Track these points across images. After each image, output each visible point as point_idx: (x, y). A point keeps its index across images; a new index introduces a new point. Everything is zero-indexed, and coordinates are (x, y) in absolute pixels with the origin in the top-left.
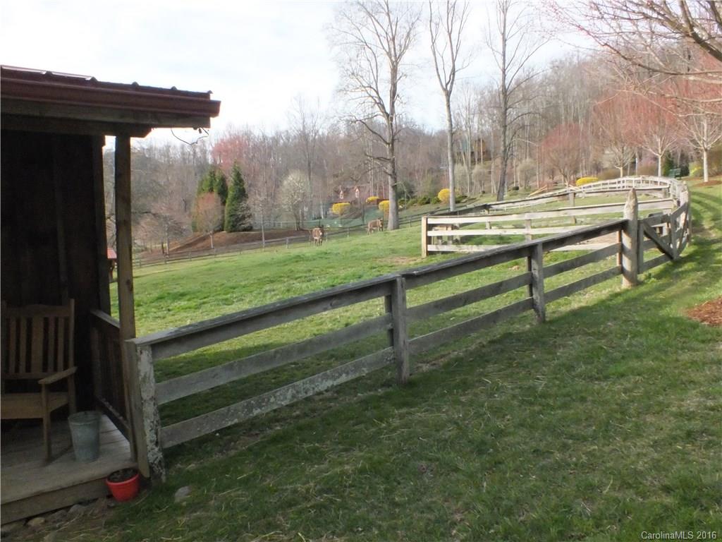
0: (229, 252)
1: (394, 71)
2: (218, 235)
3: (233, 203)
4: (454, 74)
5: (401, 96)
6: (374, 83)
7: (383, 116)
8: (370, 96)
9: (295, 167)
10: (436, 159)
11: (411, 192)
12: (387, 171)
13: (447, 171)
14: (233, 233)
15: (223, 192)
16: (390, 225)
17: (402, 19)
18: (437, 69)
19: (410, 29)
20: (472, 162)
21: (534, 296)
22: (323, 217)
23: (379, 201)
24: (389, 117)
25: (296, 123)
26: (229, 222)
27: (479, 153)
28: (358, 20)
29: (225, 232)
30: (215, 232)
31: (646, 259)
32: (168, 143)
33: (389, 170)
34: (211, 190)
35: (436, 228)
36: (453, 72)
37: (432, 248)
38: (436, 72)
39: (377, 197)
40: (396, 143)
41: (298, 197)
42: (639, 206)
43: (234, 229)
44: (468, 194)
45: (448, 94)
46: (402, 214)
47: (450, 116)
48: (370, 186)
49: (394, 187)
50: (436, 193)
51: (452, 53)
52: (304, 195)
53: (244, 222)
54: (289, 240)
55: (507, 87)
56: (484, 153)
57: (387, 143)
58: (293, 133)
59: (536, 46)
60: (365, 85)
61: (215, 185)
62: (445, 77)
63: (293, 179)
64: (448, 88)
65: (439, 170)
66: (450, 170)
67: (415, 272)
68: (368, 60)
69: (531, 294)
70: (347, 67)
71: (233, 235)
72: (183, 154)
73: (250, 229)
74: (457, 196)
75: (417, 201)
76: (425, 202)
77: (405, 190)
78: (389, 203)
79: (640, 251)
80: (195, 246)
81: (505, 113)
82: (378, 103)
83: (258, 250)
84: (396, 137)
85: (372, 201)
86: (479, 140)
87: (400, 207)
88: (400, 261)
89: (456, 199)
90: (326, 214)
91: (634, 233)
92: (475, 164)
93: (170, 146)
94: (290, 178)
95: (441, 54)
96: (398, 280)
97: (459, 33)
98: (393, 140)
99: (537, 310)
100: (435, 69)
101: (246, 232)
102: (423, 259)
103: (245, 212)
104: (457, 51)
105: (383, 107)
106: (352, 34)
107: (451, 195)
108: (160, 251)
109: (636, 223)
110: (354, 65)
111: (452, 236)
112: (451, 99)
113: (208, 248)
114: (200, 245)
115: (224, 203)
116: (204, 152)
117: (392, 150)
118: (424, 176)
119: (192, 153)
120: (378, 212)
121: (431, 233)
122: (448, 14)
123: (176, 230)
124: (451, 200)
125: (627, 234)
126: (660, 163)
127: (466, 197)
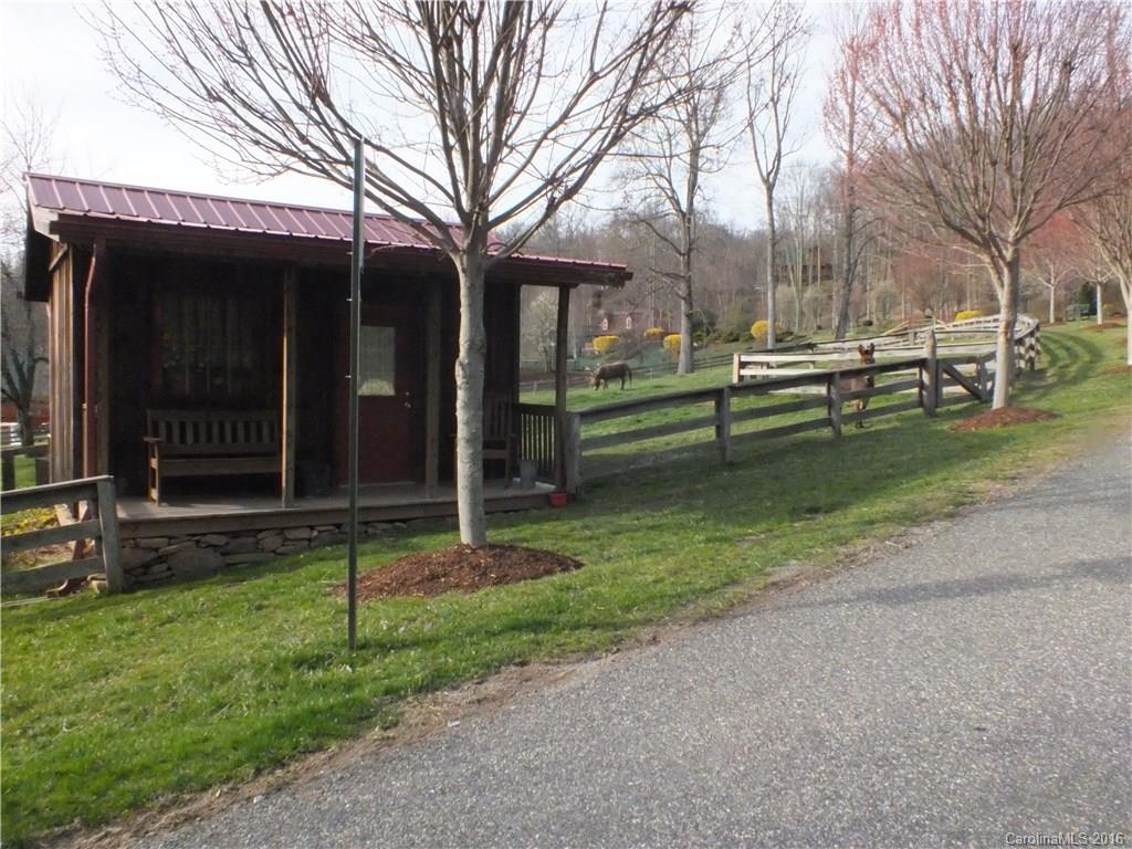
1: (696, 155)
4: (779, 161)
5: (703, 188)
6: (666, 170)
7: (678, 216)
8: (660, 187)
10: (750, 274)
11: (712, 324)
12: (680, 293)
13: (766, 294)
16: (681, 367)
18: (756, 153)
20: (804, 281)
21: (832, 416)
22: (575, 356)
23: (662, 336)
24: (686, 217)
27: (815, 267)
31: (945, 395)
33: (682, 289)
35: (750, 366)
36: (779, 156)
38: (754, 156)
39: (660, 330)
40: (693, 254)
44: (796, 330)
45: (770, 188)
46: (698, 355)
47: (771, 218)
48: (649, 312)
49: (689, 316)
50: (748, 326)
51: (778, 131)
54: (539, 385)
56: (822, 267)
57: (681, 254)
60: (654, 172)
62: (767, 164)
64: (771, 180)
65: (755, 292)
66: (770, 294)
67: (737, 386)
69: (830, 414)
74: (778, 332)
75: (720, 336)
76: (731, 338)
77: (704, 321)
78: (681, 338)
79: (939, 387)
82: (670, 198)
84: (694, 246)
85: (654, 334)
86: (816, 248)
87: (695, 344)
89: (777, 336)
90: (581, 351)
91: (933, 371)
92: (807, 285)
94: (541, 298)
97: (789, 102)
98: (690, 250)
99: (834, 427)
100: (753, 152)
104: (785, 127)
105: (677, 203)
107: (770, 331)
109: (934, 363)
111: (768, 376)
112: (773, 196)
117: (688, 264)
118: (730, 301)
120: (662, 350)
121: (743, 372)
122: (774, 76)
124: (769, 337)
125: (926, 371)
126: (1052, 297)
127: (791, 333)
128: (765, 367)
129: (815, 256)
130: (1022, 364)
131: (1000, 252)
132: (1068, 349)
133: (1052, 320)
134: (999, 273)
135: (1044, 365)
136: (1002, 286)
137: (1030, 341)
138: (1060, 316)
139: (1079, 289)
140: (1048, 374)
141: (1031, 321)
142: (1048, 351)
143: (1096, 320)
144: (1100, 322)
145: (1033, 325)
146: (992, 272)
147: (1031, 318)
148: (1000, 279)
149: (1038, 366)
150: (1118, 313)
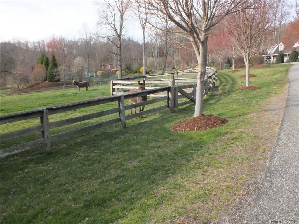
0: (48, 90)
1: (122, 17)
2: (44, 83)
3: (51, 69)
5: (125, 28)
6: (113, 22)
7: (117, 36)
8: (112, 27)
9: (79, 55)
11: (129, 68)
12: (118, 59)
15: (47, 64)
18: (140, 18)
20: (157, 56)
21: (121, 117)
22: (94, 76)
23: (116, 71)
24: (119, 36)
25: (83, 36)
26: (49, 77)
27: (160, 53)
29: (47, 81)
30: (43, 81)
31: (179, 102)
34: (42, 63)
35: (116, 85)
36: (146, 20)
37: (114, 93)
39: (116, 69)
40: (122, 47)
41: (80, 68)
42: (175, 80)
43: (51, 80)
45: (144, 28)
46: (126, 77)
47: (144, 38)
49: (121, 66)
50: (139, 69)
51: (146, 12)
52: (83, 67)
55: (167, 28)
56: (162, 53)
57: (118, 47)
58: (81, 40)
60: (110, 22)
61: (43, 60)
62: (143, 21)
63: (78, 60)
64: (144, 26)
66: (144, 60)
67: (54, 108)
68: (111, 12)
69: (120, 116)
70: (102, 14)
71: (51, 83)
72: (34, 46)
73: (59, 80)
74: (148, 70)
75: (132, 71)
76: (135, 72)
79: (176, 99)
80: (34, 87)
81: (166, 38)
82: (114, 30)
84: (122, 45)
85: (114, 71)
86: (160, 48)
87: (125, 74)
91: (173, 92)
93: (28, 42)
94: (77, 60)
96: (44, 111)
98: (120, 46)
99: (122, 123)
101: (57, 82)
103: (56, 73)
105: (117, 32)
107: (144, 70)
108: (17, 89)
109: (174, 88)
111: (123, 89)
113: (39, 88)
114: (36, 87)
115: (47, 69)
116: (44, 46)
117: (120, 50)
119: (38, 46)
120: (116, 75)
121: (114, 87)
123: (25, 80)
124: (144, 72)
125: (171, 93)
126: (220, 62)
127: (151, 71)
128: (122, 85)
129: (160, 50)
130: (211, 85)
131: (197, 35)
132: (225, 78)
133: (220, 69)
134: (197, 46)
135: (218, 85)
136: (199, 54)
137: (214, 76)
138: (222, 67)
139: (227, 60)
140: (220, 89)
141: (214, 69)
142: (219, 79)
143: (232, 68)
144: (233, 70)
145: (215, 71)
146: (194, 46)
147: (214, 68)
148: (198, 50)
149: (216, 85)
150: (237, 67)
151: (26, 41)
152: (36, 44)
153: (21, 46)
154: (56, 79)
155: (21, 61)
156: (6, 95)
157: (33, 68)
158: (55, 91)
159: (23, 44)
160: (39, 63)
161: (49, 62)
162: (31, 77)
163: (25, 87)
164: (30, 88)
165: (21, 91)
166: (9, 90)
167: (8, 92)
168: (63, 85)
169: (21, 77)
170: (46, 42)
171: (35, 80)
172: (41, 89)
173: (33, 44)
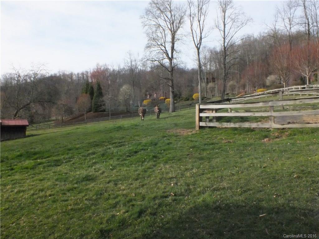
0: (93, 122)
1: (173, 38)
2: (89, 113)
3: (96, 99)
5: (176, 50)
6: (164, 43)
7: (168, 59)
8: (161, 49)
10: (191, 81)
11: (180, 95)
12: (170, 85)
14: (96, 113)
15: (92, 94)
16: (171, 110)
17: (177, 14)
18: (193, 37)
19: (181, 19)
22: (139, 106)
23: (165, 99)
24: (171, 59)
25: (128, 63)
26: (94, 108)
27: (210, 78)
28: (157, 15)
29: (92, 112)
30: (87, 112)
32: (72, 72)
33: (170, 84)
34: (86, 93)
35: (205, 111)
36: (201, 39)
37: (202, 124)
38: (193, 39)
39: (164, 97)
40: (174, 71)
41: (127, 96)
43: (96, 111)
45: (198, 49)
46: (176, 105)
47: (199, 59)
48: (161, 92)
49: (173, 92)
50: (192, 96)
51: (200, 30)
52: (130, 95)
53: (101, 108)
54: (122, 116)
55: (226, 46)
56: (212, 78)
57: (169, 72)
58: (126, 68)
59: (240, 27)
60: (160, 44)
61: (88, 90)
62: (197, 40)
64: (199, 47)
65: (192, 86)
66: (199, 84)
68: (161, 33)
70: (151, 36)
72: (78, 77)
73: (104, 111)
75: (183, 99)
77: (178, 94)
78: (170, 100)
80: (77, 119)
81: (225, 58)
82: (165, 53)
83: (107, 121)
84: (174, 69)
85: (162, 99)
86: (210, 73)
87: (175, 102)
88: (182, 132)
89: (202, 98)
90: (141, 105)
92: (208, 83)
94: (124, 87)
95: (195, 30)
97: (203, 22)
98: (172, 70)
101: (102, 113)
102: (197, 131)
103: (102, 103)
104: (203, 29)
105: (168, 54)
106: (154, 21)
107: (200, 96)
108: (61, 121)
110: (154, 35)
111: (216, 117)
112: (200, 51)
113: (83, 120)
114: (80, 118)
115: (92, 99)
116: (87, 77)
117: (172, 74)
118: (185, 88)
119: (82, 77)
120: (165, 104)
121: (201, 115)
122: (198, 12)
123: (69, 111)
124: (200, 98)
127: (206, 97)
129: (210, 75)
151: (71, 73)
152: (80, 76)
153: (65, 78)
154: (101, 109)
155: (66, 92)
156: (49, 127)
157: (77, 99)
158: (100, 123)
159: (68, 75)
160: (83, 92)
161: (93, 91)
162: (75, 108)
163: (69, 119)
164: (74, 120)
165: (64, 123)
166: (53, 122)
167: (51, 125)
168: (109, 116)
169: (65, 108)
170: (89, 73)
171: (79, 112)
172: (86, 121)
173: (77, 76)
